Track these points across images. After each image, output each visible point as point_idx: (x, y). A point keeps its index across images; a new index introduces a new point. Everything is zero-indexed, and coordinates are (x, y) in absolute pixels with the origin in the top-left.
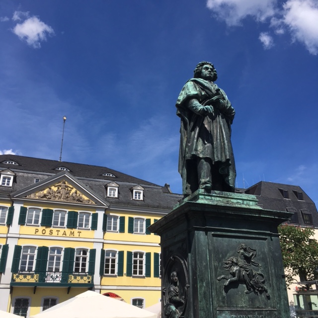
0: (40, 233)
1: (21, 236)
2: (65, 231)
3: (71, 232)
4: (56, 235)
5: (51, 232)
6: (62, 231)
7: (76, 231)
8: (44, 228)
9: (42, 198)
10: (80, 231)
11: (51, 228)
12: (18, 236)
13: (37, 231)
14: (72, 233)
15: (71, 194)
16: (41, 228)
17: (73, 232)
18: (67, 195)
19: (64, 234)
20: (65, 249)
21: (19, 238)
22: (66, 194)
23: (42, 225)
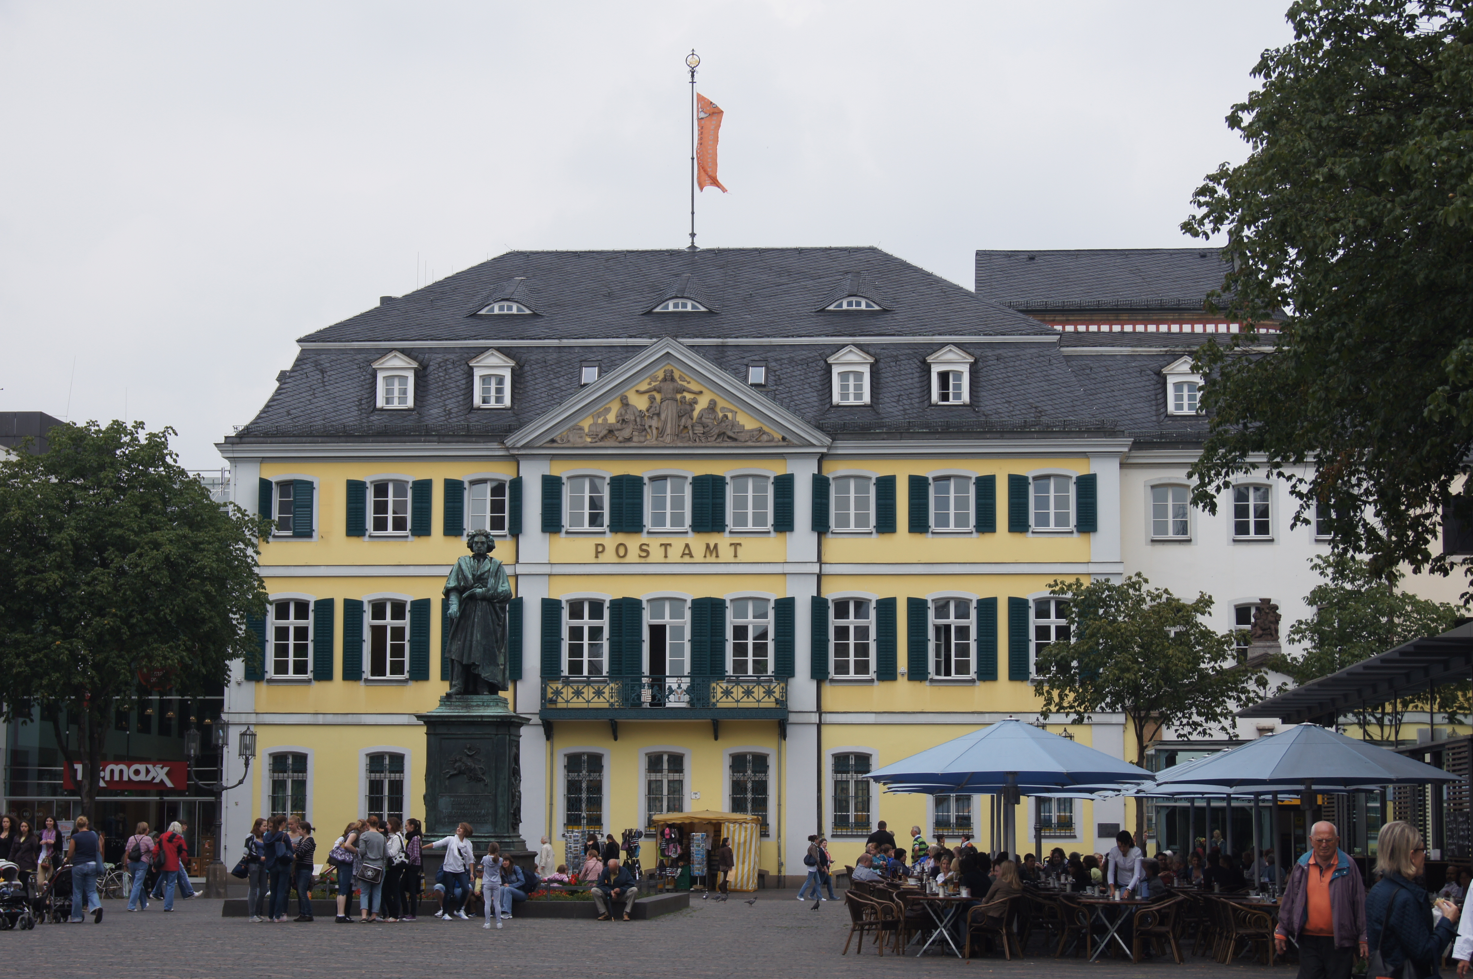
0: (609, 555)
1: (556, 570)
2: (687, 546)
3: (708, 546)
4: (663, 560)
5: (644, 550)
6: (678, 544)
7: (723, 541)
8: (620, 538)
9: (602, 439)
10: (736, 539)
11: (644, 538)
12: (547, 570)
13: (599, 550)
14: (712, 550)
15: (696, 414)
16: (611, 541)
17: (716, 546)
18: (683, 420)
19: (684, 554)
20: (694, 602)
21: (550, 575)
22: (680, 417)
23: (616, 527)
